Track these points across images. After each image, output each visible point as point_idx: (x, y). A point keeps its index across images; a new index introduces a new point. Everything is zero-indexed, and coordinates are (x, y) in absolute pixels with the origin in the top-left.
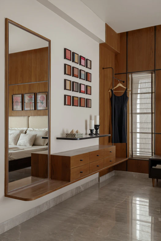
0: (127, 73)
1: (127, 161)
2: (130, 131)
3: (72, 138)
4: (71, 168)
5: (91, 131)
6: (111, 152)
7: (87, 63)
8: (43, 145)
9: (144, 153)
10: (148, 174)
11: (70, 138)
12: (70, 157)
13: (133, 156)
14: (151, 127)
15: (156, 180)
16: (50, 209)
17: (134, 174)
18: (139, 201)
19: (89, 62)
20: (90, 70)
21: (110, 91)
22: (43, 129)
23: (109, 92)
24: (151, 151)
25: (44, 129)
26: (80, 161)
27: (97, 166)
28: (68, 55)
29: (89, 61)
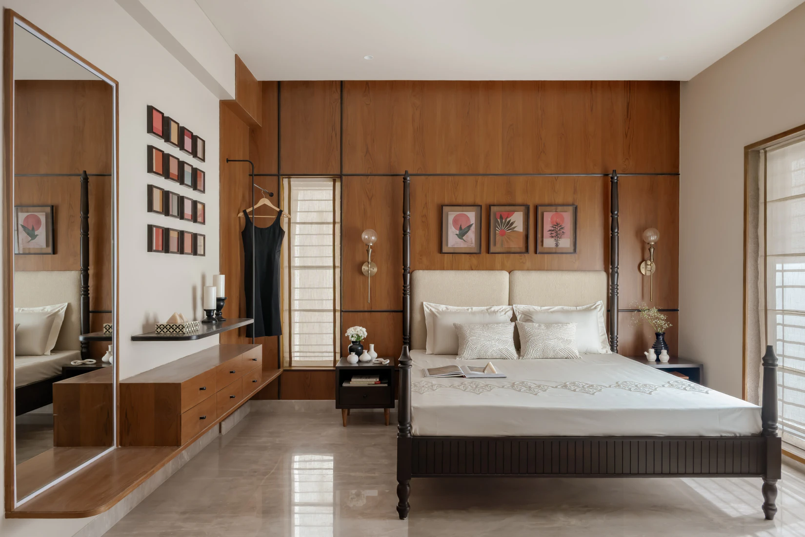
0: (279, 176)
1: (279, 377)
2: (286, 307)
3: (175, 335)
4: (182, 412)
5: (209, 312)
6: (254, 360)
7: (196, 146)
8: (40, 353)
9: (316, 354)
10: (335, 401)
11: (168, 334)
12: (179, 384)
13: (293, 362)
14: (332, 298)
15: (346, 411)
16: (117, 525)
17: (297, 404)
18: (299, 461)
19: (199, 143)
20: (203, 163)
21: (241, 214)
22: (38, 309)
23: (239, 217)
24: (331, 349)
25: (41, 308)
26: (199, 392)
27: (231, 397)
28: (158, 125)
29: (201, 141)
